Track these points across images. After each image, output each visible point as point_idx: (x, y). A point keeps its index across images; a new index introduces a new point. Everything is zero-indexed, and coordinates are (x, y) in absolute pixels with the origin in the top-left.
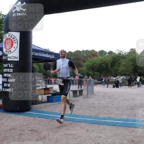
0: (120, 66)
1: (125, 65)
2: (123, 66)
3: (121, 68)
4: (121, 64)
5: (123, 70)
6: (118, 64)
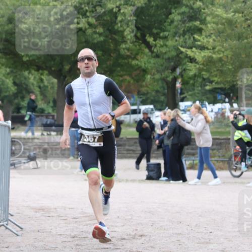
1: (230, 22)
2: (219, 33)
3: (202, 48)
4: (203, 22)
5: (220, 60)
6: (184, 22)
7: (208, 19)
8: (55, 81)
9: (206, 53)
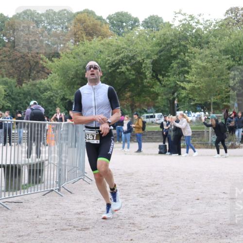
0: (188, 72)
1: (204, 68)
2: (198, 74)
3: (189, 82)
4: (190, 67)
5: (199, 88)
7: (193, 66)
9: (191, 85)
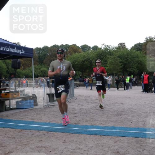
0: (106, 64)
1: (112, 62)
2: (110, 64)
3: (107, 67)
4: (107, 62)
5: (110, 69)
6: (104, 62)
7: (108, 62)
8: (81, 73)
9: (108, 68)
